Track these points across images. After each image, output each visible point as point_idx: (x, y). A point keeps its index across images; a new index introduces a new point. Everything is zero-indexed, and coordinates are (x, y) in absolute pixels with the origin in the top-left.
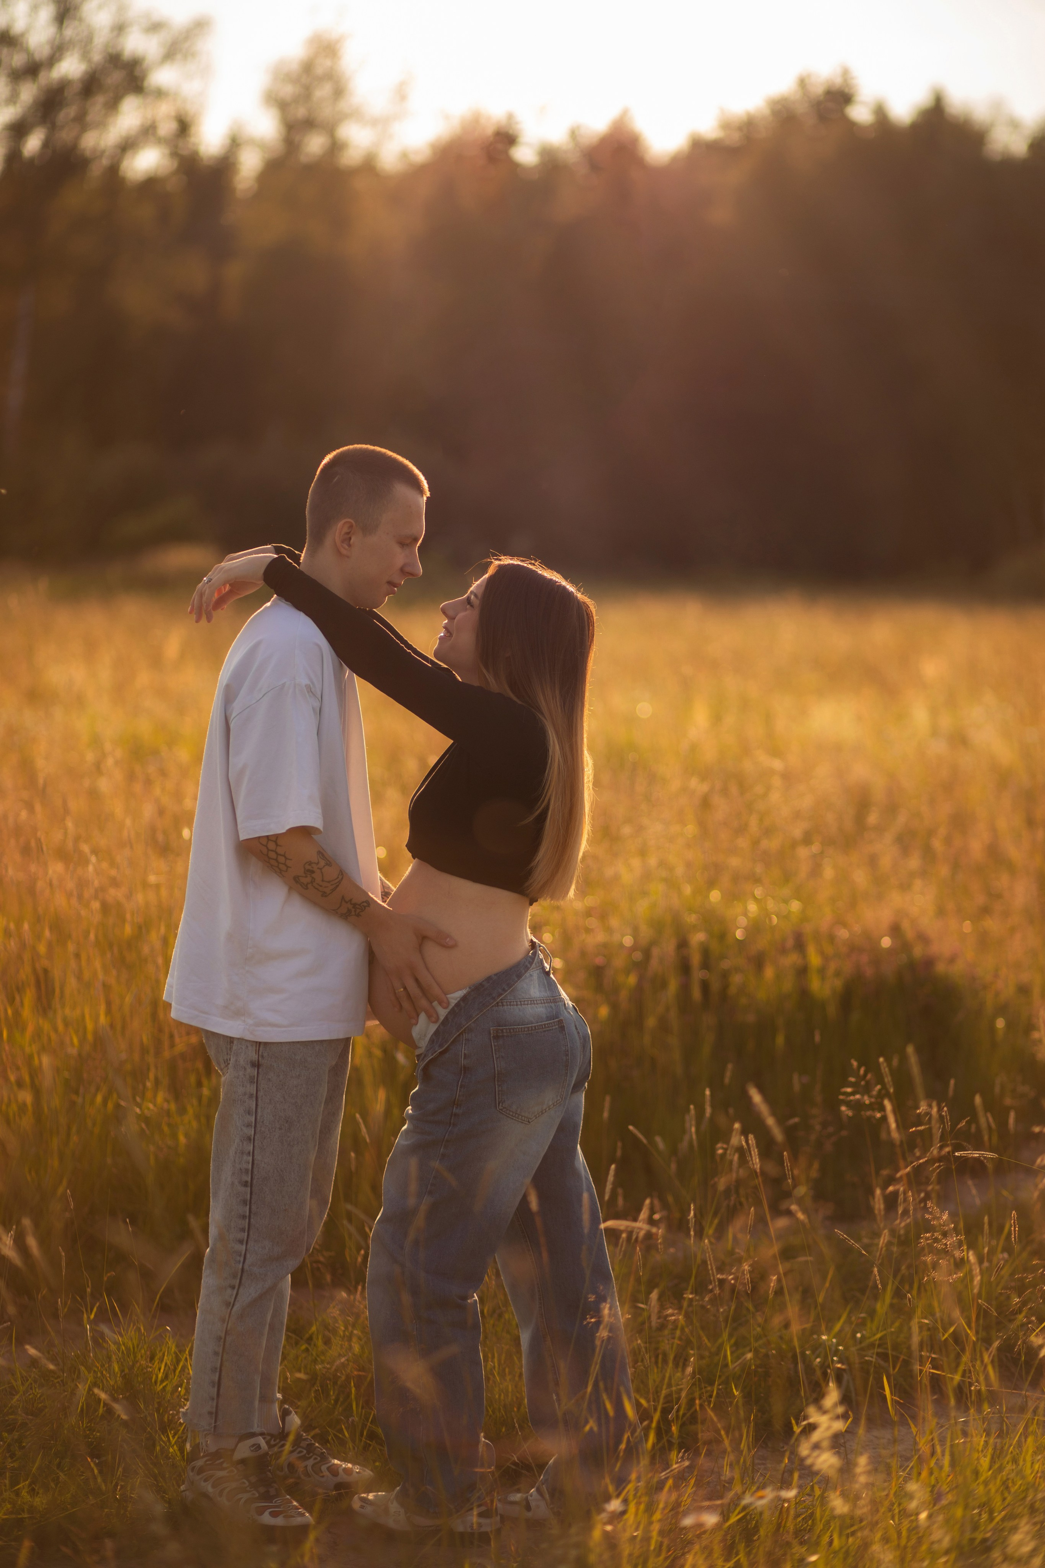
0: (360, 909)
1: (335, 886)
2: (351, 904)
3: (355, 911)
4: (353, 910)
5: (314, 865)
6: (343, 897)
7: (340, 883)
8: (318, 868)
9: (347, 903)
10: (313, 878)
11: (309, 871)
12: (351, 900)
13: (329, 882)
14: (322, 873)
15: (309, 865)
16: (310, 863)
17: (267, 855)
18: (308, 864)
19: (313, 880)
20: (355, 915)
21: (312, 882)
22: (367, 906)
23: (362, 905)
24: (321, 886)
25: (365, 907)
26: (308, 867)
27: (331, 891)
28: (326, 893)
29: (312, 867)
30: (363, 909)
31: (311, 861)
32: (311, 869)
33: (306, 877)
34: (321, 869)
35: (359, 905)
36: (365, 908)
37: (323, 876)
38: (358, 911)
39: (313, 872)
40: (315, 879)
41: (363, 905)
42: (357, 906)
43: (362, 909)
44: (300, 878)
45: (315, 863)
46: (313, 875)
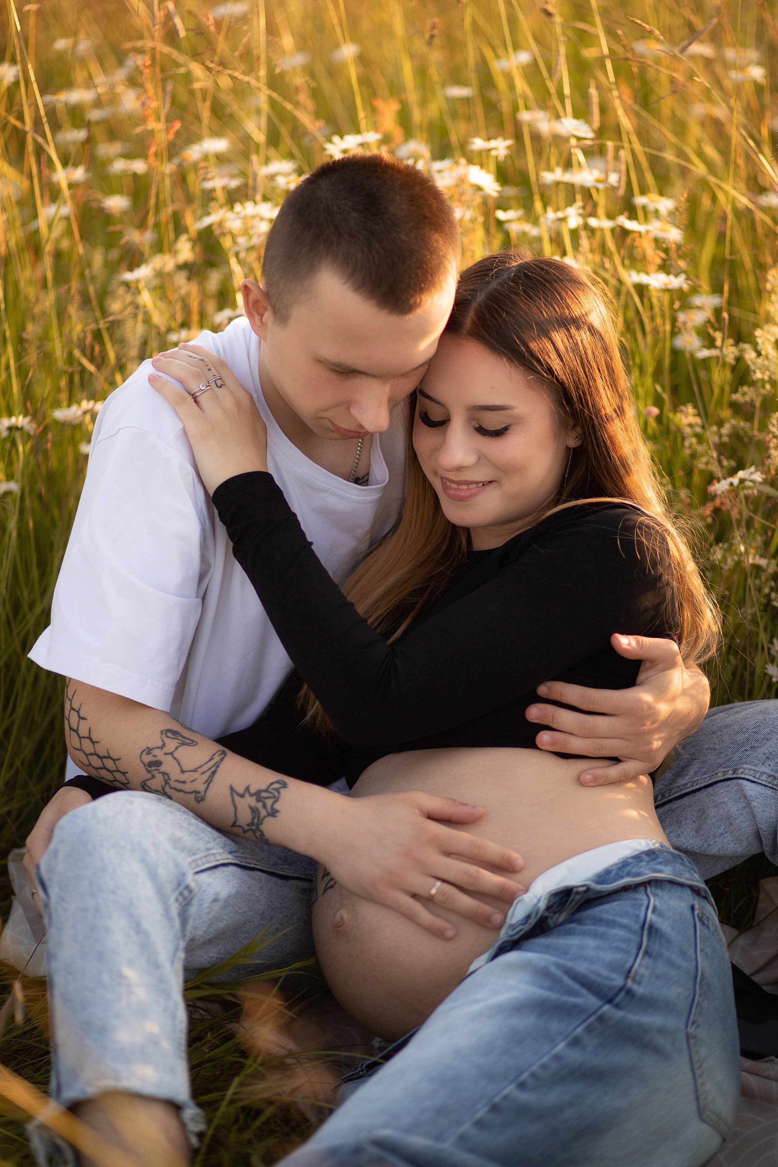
0: (270, 798)
1: (209, 773)
2: (251, 795)
3: (264, 806)
4: (260, 805)
5: (156, 752)
6: (232, 789)
7: (218, 767)
8: (166, 754)
9: (242, 796)
10: (164, 774)
11: (151, 764)
12: (247, 789)
13: (195, 770)
14: (175, 758)
15: (148, 754)
16: (149, 751)
17: (90, 765)
18: (145, 753)
19: (166, 778)
20: (269, 815)
21: (167, 782)
22: (280, 788)
23: (270, 790)
24: (184, 782)
25: (277, 790)
26: (147, 759)
27: (205, 785)
28: (199, 793)
29: (154, 756)
30: (276, 794)
31: (148, 748)
32: (154, 759)
33: (153, 777)
34: (172, 753)
35: (266, 791)
36: (279, 793)
37: (179, 764)
38: (269, 802)
39: (158, 763)
40: (167, 774)
41: (273, 789)
42: (264, 795)
43: (274, 797)
44: (146, 782)
45: (157, 748)
46: (162, 768)
